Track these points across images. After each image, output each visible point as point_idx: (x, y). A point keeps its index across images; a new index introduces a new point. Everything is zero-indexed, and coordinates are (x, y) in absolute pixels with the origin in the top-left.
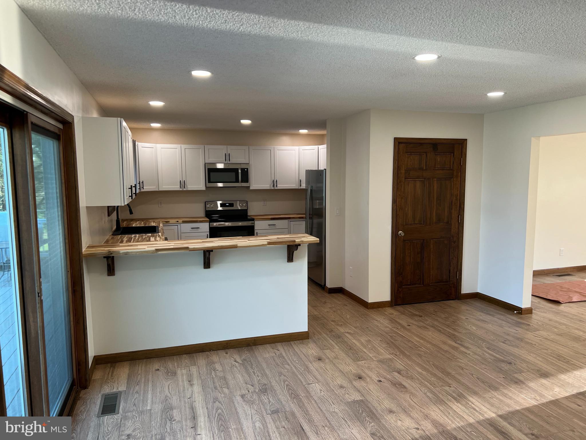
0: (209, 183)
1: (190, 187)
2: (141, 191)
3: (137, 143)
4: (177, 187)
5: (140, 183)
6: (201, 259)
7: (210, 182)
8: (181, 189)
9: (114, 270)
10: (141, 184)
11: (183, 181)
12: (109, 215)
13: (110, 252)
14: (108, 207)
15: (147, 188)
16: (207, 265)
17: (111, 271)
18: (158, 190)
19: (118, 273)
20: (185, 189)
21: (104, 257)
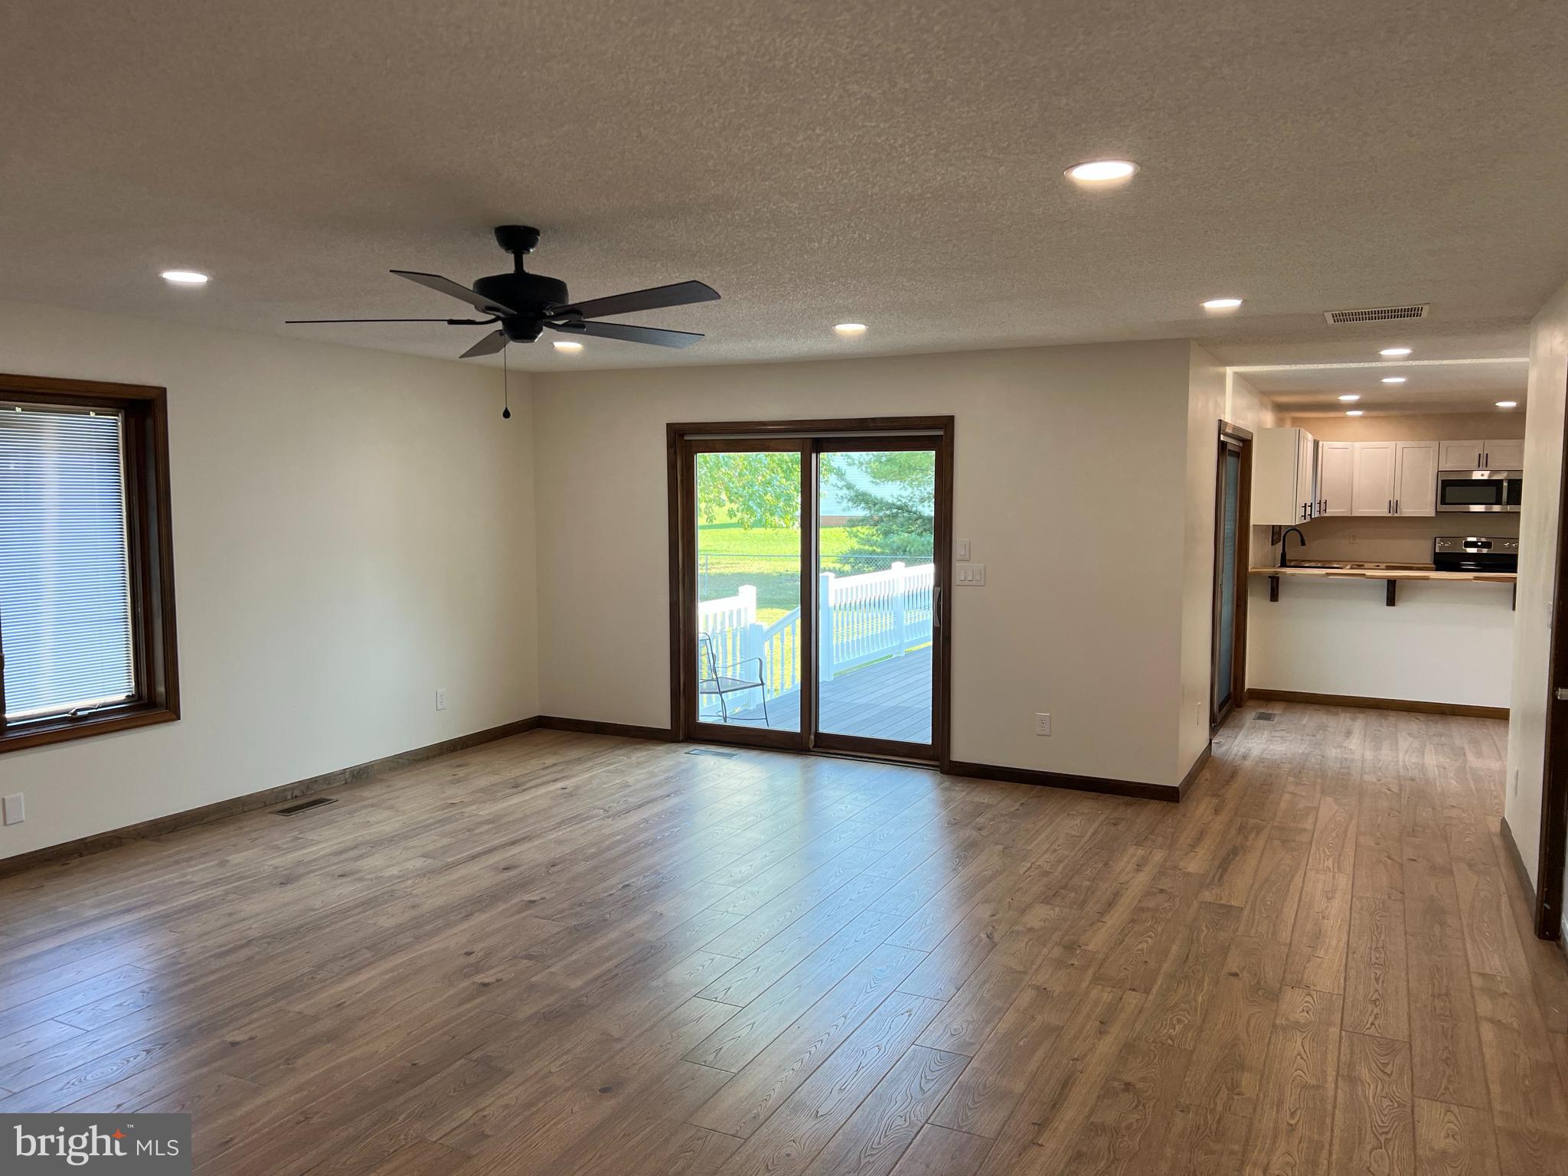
0: (1441, 504)
1: (1407, 511)
2: (1322, 515)
3: (1321, 443)
4: (1383, 511)
5: (1320, 503)
6: (1384, 594)
7: (1443, 502)
8: (1390, 515)
9: (1277, 595)
10: (1323, 505)
11: (1395, 501)
12: (1272, 544)
13: (1277, 573)
14: (1273, 526)
15: (1332, 511)
16: (1391, 601)
17: (1274, 597)
18: (1349, 515)
19: (1282, 598)
20: (1396, 515)
21: (1269, 577)
